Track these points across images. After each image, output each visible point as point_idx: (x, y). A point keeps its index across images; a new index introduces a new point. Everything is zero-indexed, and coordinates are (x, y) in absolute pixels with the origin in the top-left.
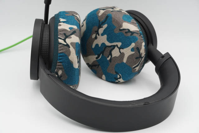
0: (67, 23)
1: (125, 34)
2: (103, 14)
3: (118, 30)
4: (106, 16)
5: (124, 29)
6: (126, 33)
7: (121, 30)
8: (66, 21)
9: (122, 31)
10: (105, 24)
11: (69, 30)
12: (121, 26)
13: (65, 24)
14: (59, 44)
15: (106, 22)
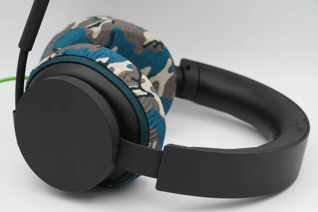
1: (153, 50)
2: (102, 32)
3: (141, 48)
4: (109, 35)
5: (150, 43)
6: (155, 47)
7: (145, 47)
9: (149, 47)
10: (113, 47)
12: (144, 39)
14: (139, 99)
15: (114, 43)
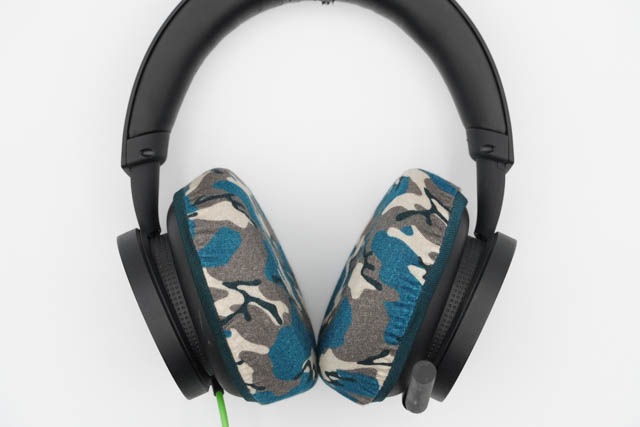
0: (412, 253)
8: (409, 264)
11: (414, 227)
13: (418, 253)
